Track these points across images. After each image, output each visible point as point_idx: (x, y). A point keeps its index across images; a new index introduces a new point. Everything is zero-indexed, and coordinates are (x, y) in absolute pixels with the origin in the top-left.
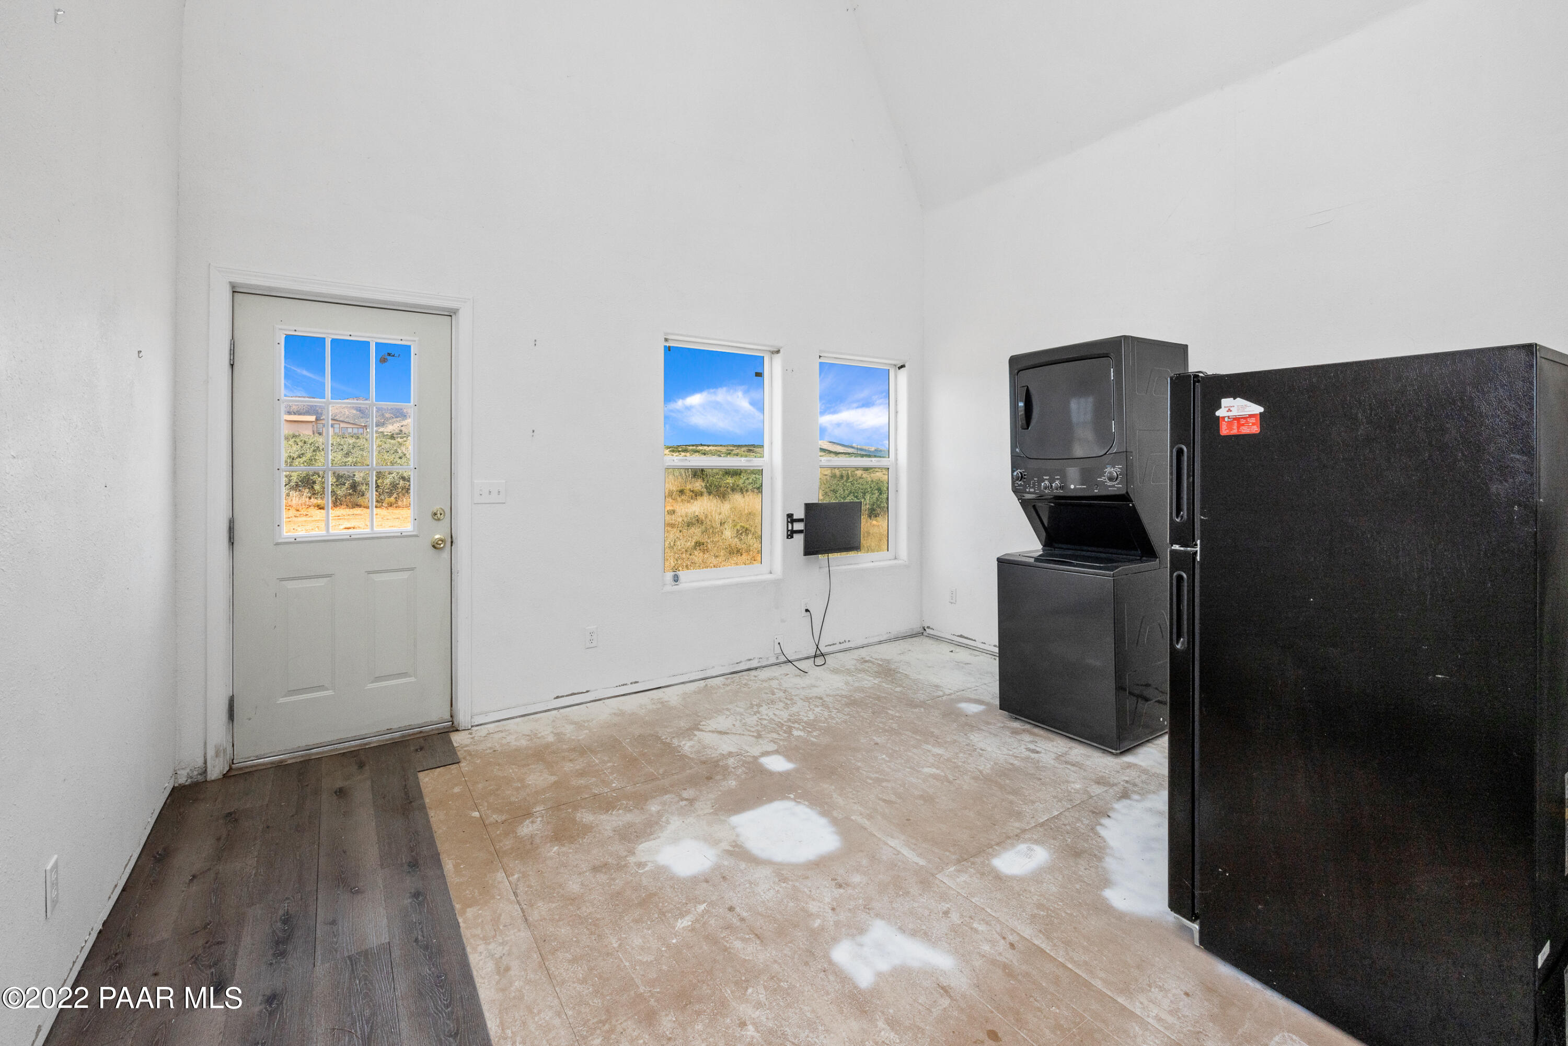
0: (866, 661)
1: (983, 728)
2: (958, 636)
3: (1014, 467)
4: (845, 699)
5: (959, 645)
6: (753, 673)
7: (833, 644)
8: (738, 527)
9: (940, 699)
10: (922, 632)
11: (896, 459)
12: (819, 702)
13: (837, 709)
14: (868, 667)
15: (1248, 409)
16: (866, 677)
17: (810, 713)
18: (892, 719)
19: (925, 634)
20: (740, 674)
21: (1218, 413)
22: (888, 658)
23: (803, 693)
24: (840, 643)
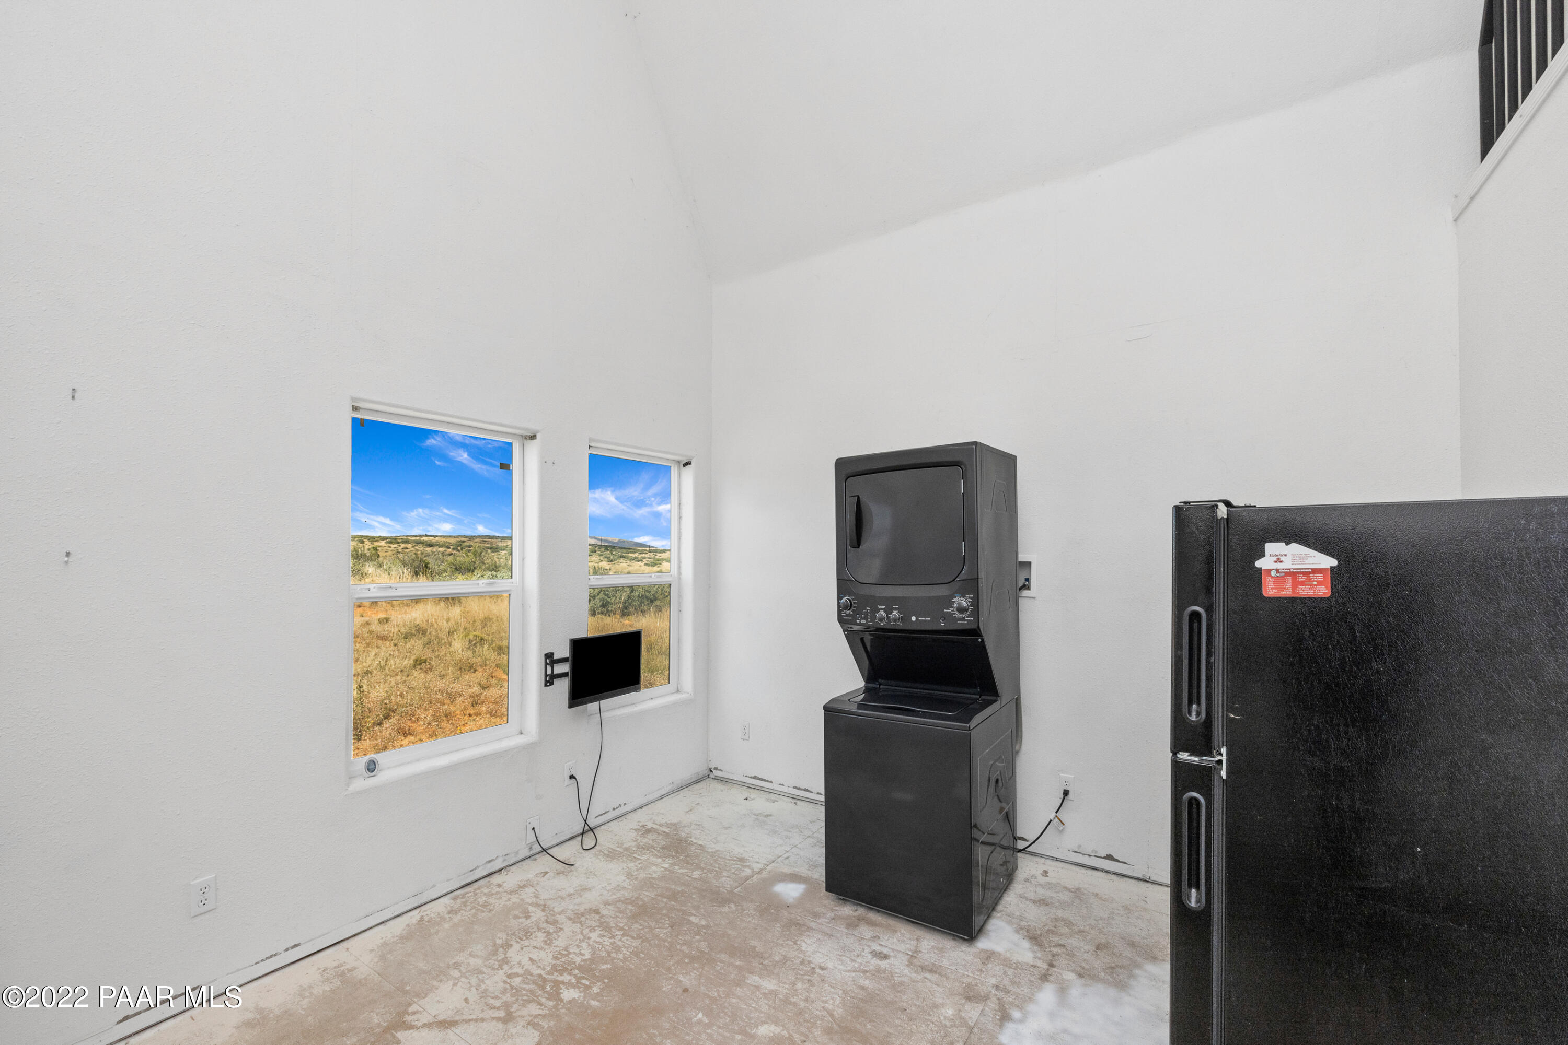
0: (649, 831)
1: (813, 925)
2: (751, 777)
3: (841, 592)
4: (630, 907)
5: (753, 787)
6: (496, 879)
7: (606, 813)
8: (471, 637)
9: (750, 881)
10: (709, 775)
11: (680, 574)
12: (593, 920)
13: (621, 929)
14: (653, 840)
15: (1310, 560)
16: (653, 859)
17: (584, 945)
18: (698, 933)
19: (712, 776)
20: (476, 885)
21: (1259, 564)
22: (675, 821)
23: (571, 907)
24: (614, 809)
